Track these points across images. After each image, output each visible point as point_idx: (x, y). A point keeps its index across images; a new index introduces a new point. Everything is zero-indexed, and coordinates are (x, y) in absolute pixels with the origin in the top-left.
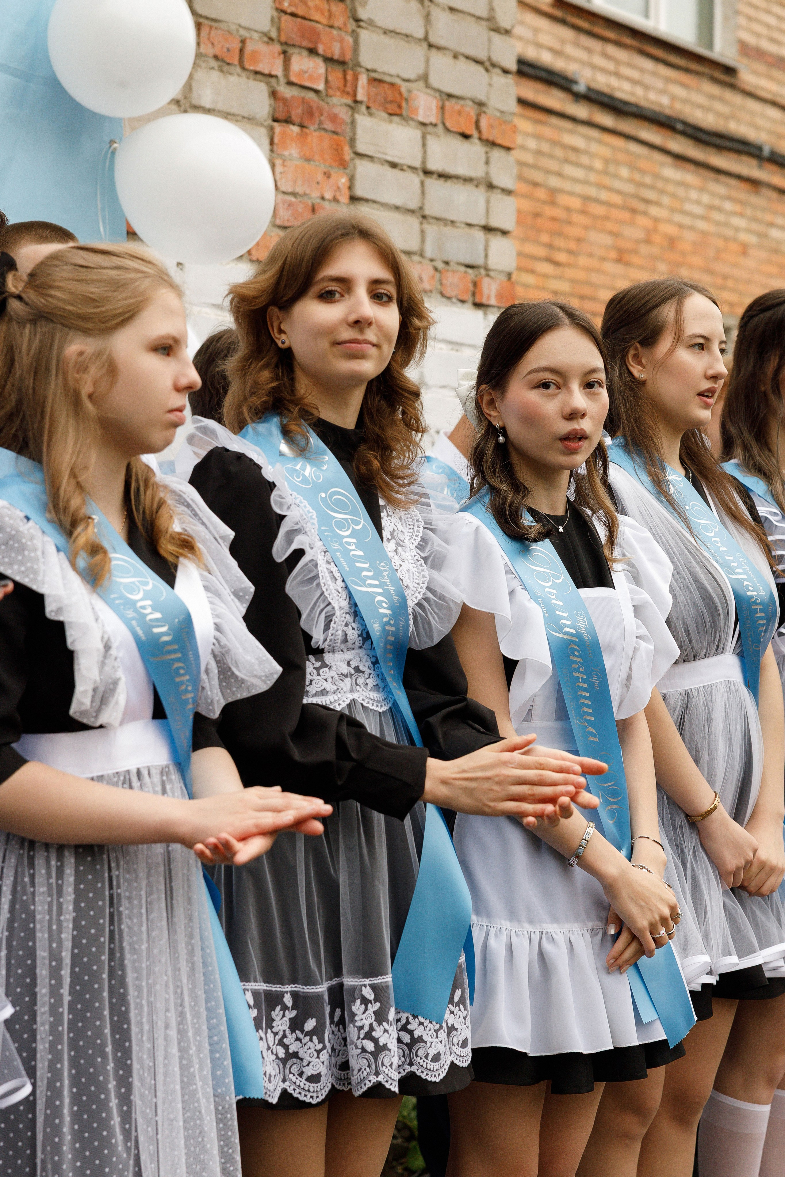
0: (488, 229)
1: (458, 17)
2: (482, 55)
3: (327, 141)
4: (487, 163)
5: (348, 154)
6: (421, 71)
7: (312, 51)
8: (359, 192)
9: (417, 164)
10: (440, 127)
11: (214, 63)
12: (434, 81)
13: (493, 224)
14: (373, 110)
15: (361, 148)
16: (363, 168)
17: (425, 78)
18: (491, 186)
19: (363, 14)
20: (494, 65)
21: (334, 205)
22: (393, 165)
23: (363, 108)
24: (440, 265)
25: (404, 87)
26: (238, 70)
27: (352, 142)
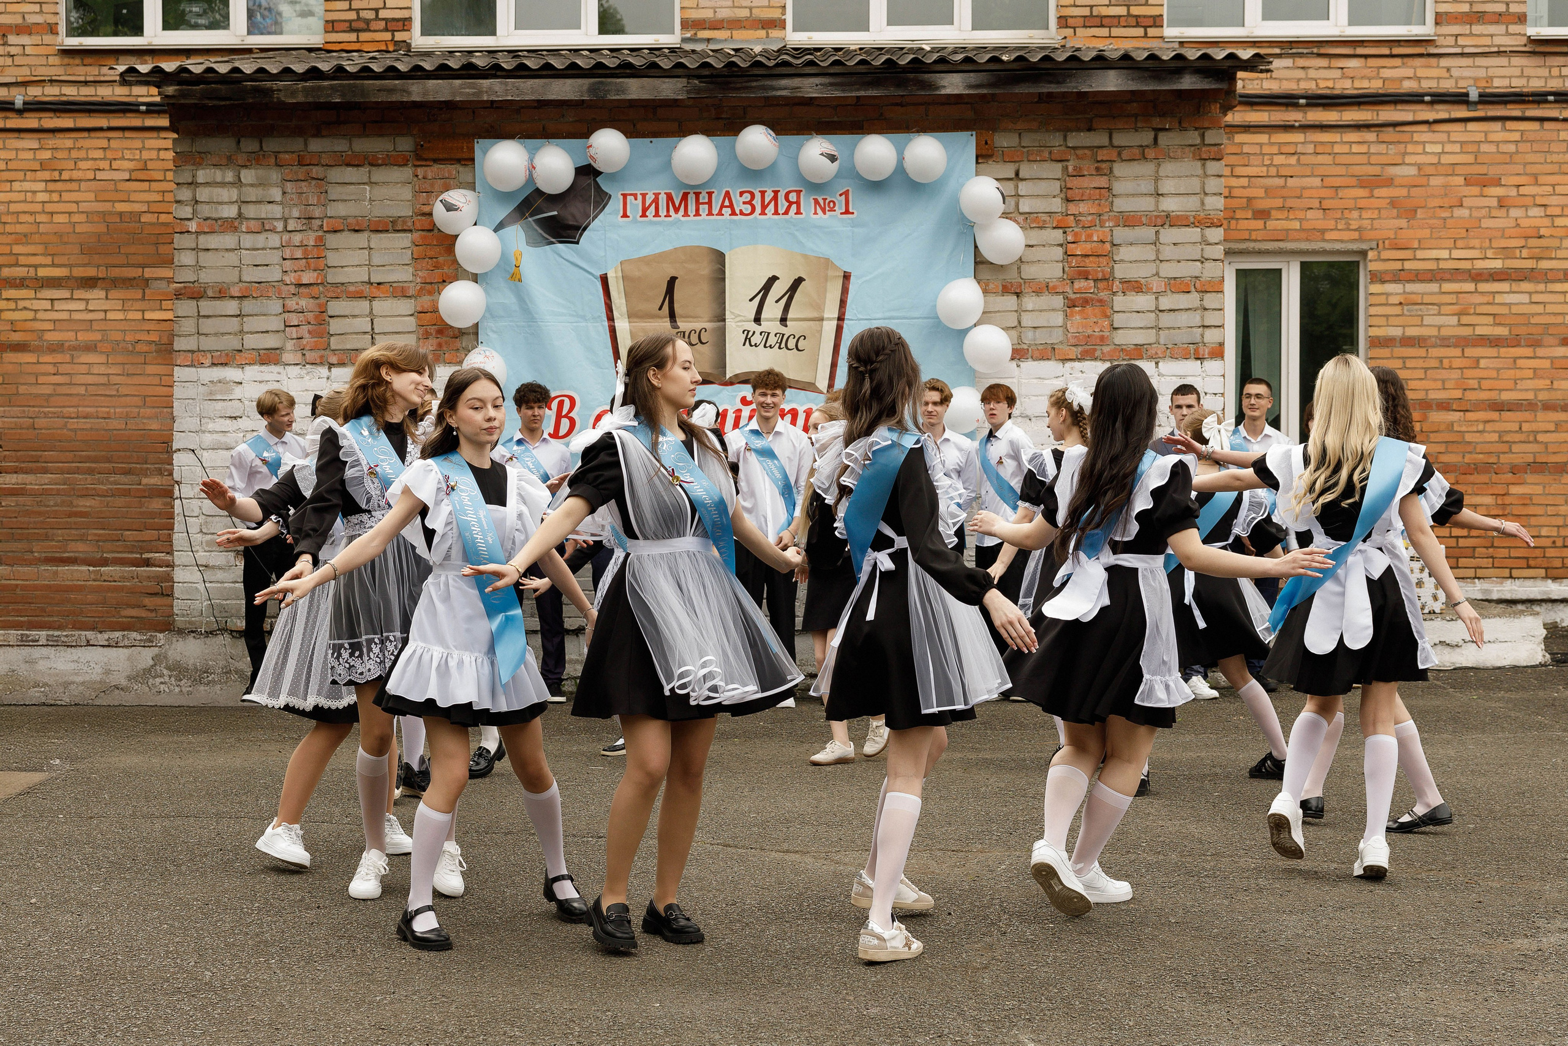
0: (1204, 326)
1: (1180, 246)
2: (1198, 257)
3: (1097, 310)
4: (1202, 300)
5: (1109, 312)
6: (1155, 272)
7: (1087, 279)
8: (1115, 326)
9: (1154, 309)
10: (1169, 292)
11: (1034, 294)
12: (1161, 275)
13: (1206, 324)
14: (1127, 293)
15: (1116, 309)
16: (1116, 317)
17: (1157, 274)
18: (1205, 309)
19: (1116, 258)
20: (1207, 259)
21: (1101, 333)
22: (1138, 312)
23: (1120, 293)
24: (1169, 346)
25: (1143, 281)
26: (1047, 293)
27: (1112, 308)
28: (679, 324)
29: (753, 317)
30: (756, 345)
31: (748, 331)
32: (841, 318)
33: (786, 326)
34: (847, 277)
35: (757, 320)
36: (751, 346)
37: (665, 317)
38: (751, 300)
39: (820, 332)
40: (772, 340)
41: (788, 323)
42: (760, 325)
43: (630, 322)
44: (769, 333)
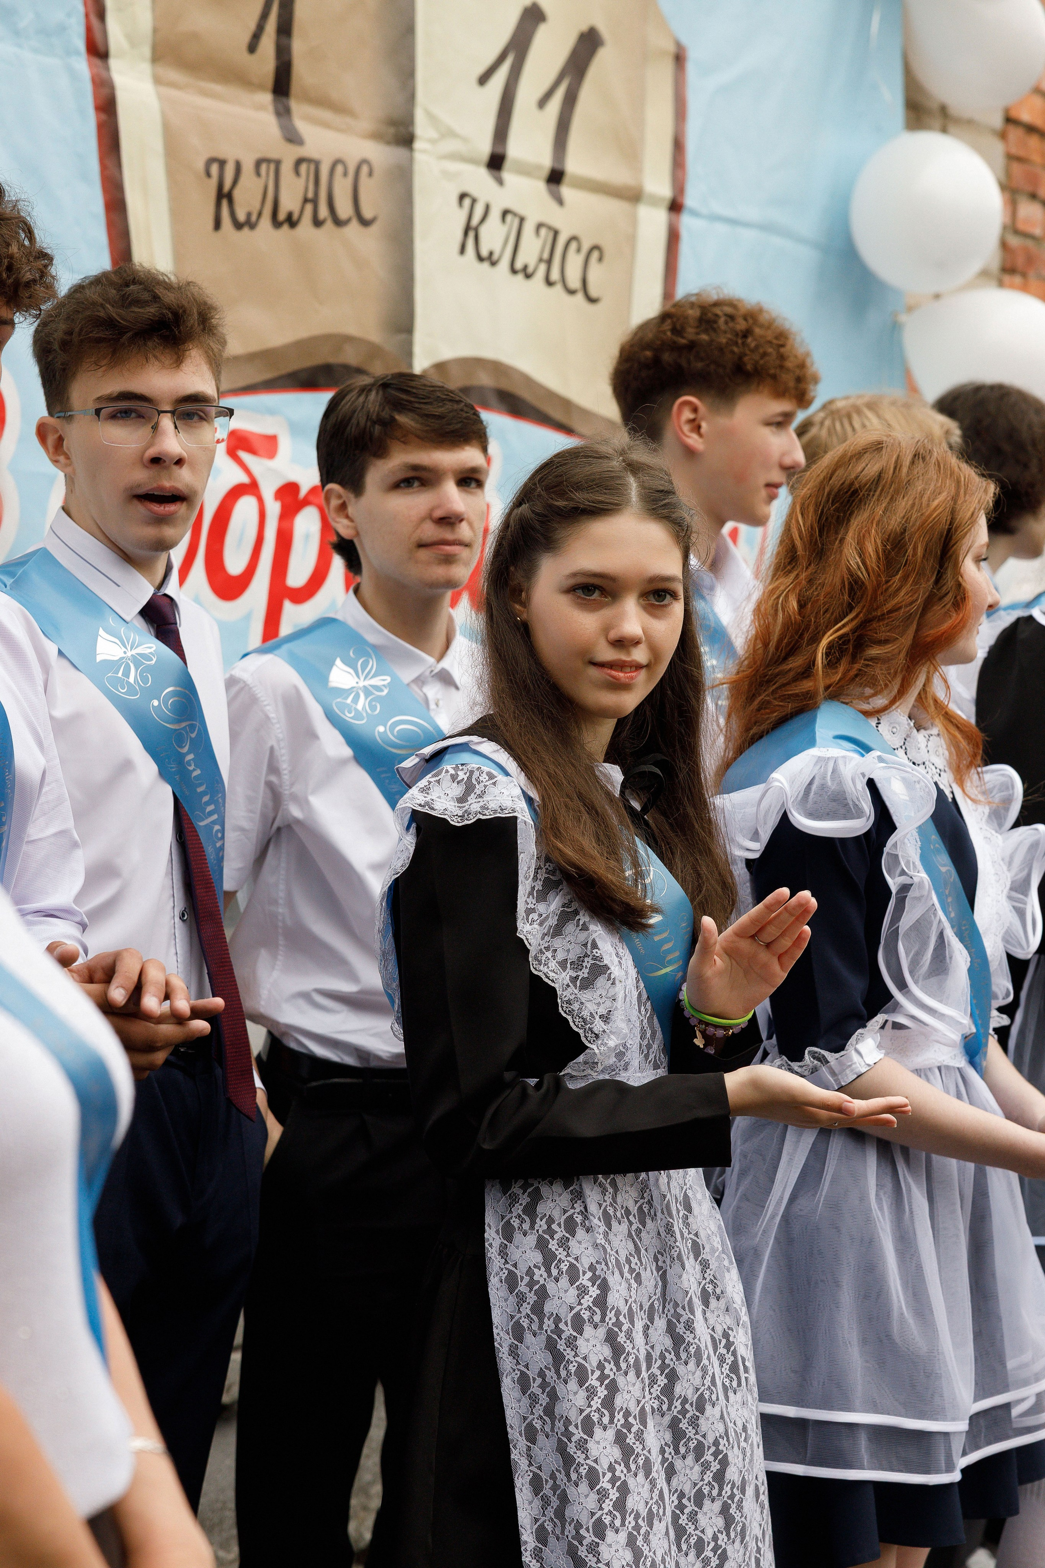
7: (1034, 196)
28: (301, 126)
29: (485, 147)
30: (491, 260)
31: (474, 201)
32: (675, 207)
33: (560, 201)
34: (679, 59)
35: (496, 162)
36: (480, 259)
37: (260, 87)
38: (483, 80)
39: (632, 239)
40: (530, 252)
41: (565, 191)
42: (500, 182)
43: (158, 81)
44: (522, 220)
